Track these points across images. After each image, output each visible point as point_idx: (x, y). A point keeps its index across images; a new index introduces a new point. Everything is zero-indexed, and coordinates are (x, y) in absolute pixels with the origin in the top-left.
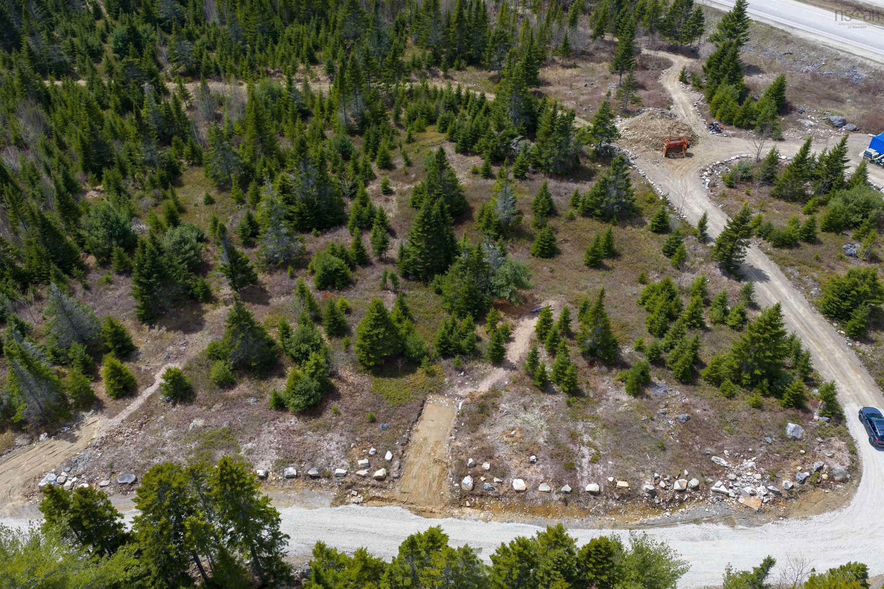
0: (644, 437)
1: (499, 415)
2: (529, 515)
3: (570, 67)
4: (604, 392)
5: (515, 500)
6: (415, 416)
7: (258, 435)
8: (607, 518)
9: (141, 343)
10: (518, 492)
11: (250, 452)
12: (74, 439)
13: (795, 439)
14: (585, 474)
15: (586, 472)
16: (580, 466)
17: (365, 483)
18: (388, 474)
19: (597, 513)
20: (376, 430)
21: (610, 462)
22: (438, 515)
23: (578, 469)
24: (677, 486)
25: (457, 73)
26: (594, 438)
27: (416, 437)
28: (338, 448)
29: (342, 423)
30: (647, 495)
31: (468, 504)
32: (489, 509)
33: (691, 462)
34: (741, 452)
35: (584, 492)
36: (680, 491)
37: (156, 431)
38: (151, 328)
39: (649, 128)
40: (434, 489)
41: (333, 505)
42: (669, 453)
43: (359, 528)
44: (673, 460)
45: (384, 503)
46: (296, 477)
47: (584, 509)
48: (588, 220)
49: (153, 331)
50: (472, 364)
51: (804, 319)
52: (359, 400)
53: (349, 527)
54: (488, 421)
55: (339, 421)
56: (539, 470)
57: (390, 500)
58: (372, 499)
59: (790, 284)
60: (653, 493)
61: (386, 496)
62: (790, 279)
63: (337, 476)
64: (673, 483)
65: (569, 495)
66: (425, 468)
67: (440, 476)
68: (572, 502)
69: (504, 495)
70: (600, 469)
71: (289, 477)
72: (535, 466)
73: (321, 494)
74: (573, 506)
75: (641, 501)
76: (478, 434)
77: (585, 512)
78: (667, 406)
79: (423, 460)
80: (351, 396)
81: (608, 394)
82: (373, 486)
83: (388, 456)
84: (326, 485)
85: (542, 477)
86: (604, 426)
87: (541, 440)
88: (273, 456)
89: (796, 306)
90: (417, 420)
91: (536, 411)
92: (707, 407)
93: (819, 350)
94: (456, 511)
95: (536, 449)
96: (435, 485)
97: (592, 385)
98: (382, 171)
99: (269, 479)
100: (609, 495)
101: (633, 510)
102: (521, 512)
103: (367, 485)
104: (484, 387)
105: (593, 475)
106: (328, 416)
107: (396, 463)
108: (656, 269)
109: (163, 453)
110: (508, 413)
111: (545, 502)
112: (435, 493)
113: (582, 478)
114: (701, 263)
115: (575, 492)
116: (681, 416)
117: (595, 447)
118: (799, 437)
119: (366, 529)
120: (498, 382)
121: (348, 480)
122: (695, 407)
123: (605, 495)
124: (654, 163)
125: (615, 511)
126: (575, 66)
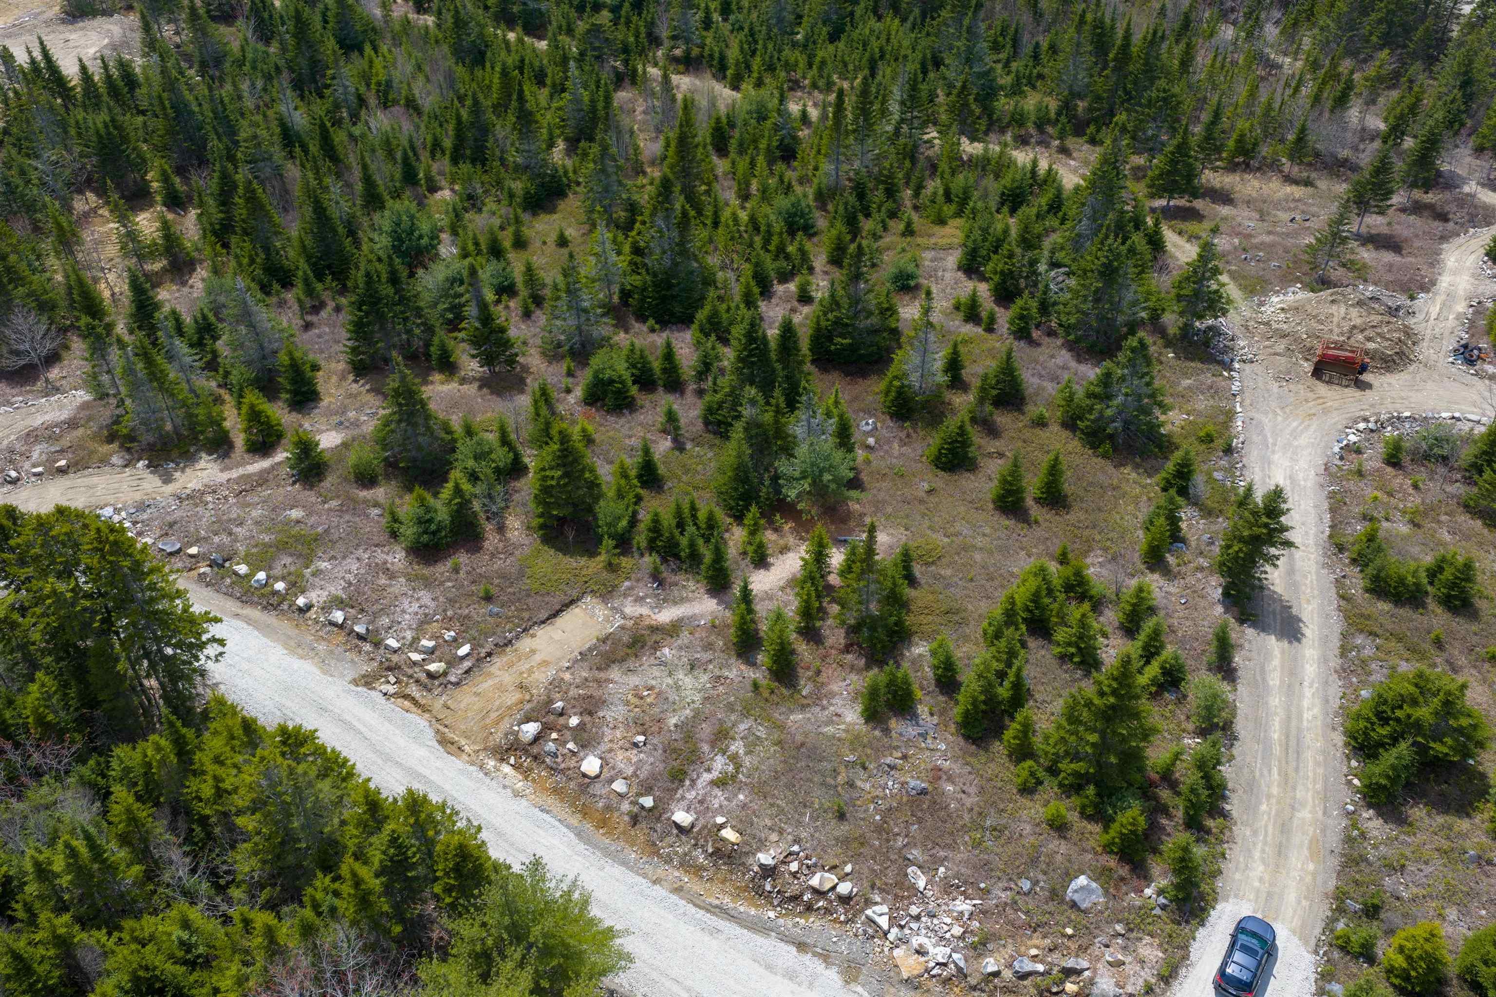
0: (823, 784)
1: (652, 660)
2: (579, 816)
3: (1296, 182)
4: (833, 695)
5: (572, 784)
6: (544, 615)
7: (344, 558)
8: (677, 874)
9: (331, 395)
10: (584, 775)
11: (317, 573)
12: (167, 479)
13: (1074, 905)
14: (691, 795)
15: (694, 793)
16: (693, 781)
17: (410, 671)
18: (445, 674)
19: (668, 860)
20: (480, 612)
21: (741, 797)
22: (465, 757)
23: (687, 783)
24: (815, 881)
25: (1086, 147)
26: (749, 753)
27: (525, 644)
28: (416, 613)
29: (450, 584)
30: (756, 869)
31: (512, 760)
32: (534, 780)
33: (874, 858)
34: (965, 883)
35: (669, 819)
36: (816, 891)
37: (249, 505)
38: (355, 381)
39: (1315, 317)
40: (488, 721)
41: (355, 682)
42: (845, 828)
43: (356, 723)
44: (845, 842)
45: (414, 709)
46: (341, 627)
47: (654, 844)
48: (1066, 434)
49: (355, 386)
50: (680, 578)
51: (1299, 729)
52: (498, 564)
53: (347, 717)
54: (631, 663)
55: (449, 580)
56: (634, 759)
57: (424, 709)
58: (406, 697)
59: (1335, 662)
60: (769, 872)
61: (423, 701)
62: (1343, 655)
63: (387, 647)
64: (814, 873)
65: (644, 813)
66: (501, 688)
67: (509, 708)
68: (644, 825)
69: (562, 771)
70: (719, 798)
71: (333, 624)
72: (635, 751)
73: (352, 661)
74: (640, 833)
75: (744, 874)
76: (602, 675)
77: (652, 849)
78: (905, 757)
79: (508, 678)
80: (493, 556)
81: (834, 701)
82: (417, 681)
83: (464, 650)
84: (368, 653)
85: (629, 771)
86: (779, 743)
87: (673, 721)
88: (337, 589)
89: (1306, 703)
90: (543, 622)
91: (704, 678)
92: (972, 790)
93: (1275, 790)
94: (491, 763)
95: (655, 729)
96: (493, 715)
97: (822, 678)
98: (828, 268)
99: (308, 615)
100: (702, 842)
101: (723, 882)
102: (570, 806)
103: (411, 677)
104: (666, 616)
105: (701, 802)
106: (442, 569)
107: (467, 664)
108: (1106, 549)
109: (230, 534)
110: (663, 664)
111: (608, 808)
112: (485, 727)
113: (683, 798)
114: (1201, 569)
115: (656, 813)
116: (913, 783)
117: (738, 767)
118: (1084, 906)
119: (363, 729)
120: (693, 617)
121: (395, 658)
122: (950, 779)
123: (696, 839)
124: (1277, 379)
125: (697, 870)
126: (1308, 183)
